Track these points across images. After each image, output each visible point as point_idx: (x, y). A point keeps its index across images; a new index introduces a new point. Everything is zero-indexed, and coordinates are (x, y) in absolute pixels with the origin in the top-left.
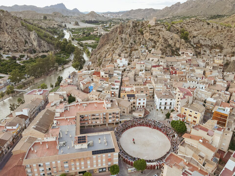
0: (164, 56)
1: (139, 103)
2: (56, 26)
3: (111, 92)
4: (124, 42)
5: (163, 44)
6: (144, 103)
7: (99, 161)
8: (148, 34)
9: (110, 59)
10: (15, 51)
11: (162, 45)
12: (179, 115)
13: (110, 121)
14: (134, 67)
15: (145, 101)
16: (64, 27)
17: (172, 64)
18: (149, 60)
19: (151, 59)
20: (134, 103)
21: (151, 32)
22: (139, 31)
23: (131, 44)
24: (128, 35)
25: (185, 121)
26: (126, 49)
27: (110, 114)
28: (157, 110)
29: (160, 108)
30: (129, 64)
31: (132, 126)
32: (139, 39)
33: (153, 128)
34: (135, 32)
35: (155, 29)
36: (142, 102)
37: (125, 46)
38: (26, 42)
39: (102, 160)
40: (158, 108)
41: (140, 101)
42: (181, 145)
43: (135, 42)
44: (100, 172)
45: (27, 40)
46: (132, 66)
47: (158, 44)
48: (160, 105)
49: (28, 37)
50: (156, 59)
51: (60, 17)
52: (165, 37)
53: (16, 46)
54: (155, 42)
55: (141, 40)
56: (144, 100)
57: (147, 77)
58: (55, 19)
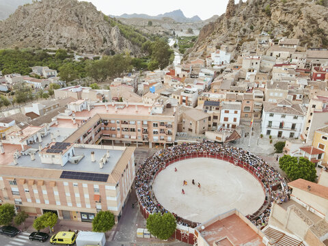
0: (304, 48)
1: (226, 119)
2: (161, 33)
3: (182, 96)
4: (231, 29)
5: (305, 28)
6: (235, 120)
7: (77, 195)
8: (278, 13)
9: (201, 53)
10: (91, 51)
11: (303, 30)
12: (306, 149)
13: (156, 138)
14: (239, 65)
15: (238, 116)
16: (171, 35)
17: (318, 63)
18: (271, 54)
19: (276, 53)
20: (215, 117)
21: (285, 10)
22: (263, 11)
23: (245, 30)
24: (242, 18)
25: (319, 164)
26: (232, 39)
27: (156, 125)
28: (262, 136)
29: (269, 132)
30: (232, 61)
31: (194, 155)
32: (262, 23)
33: (238, 165)
34: (257, 12)
35: (294, 4)
36: (231, 116)
37: (233, 33)
38: (105, 41)
39: (82, 195)
40: (264, 132)
41: (226, 115)
42: (280, 204)
43: (252, 28)
44: (83, 220)
45: (107, 38)
46: (237, 65)
47: (295, 29)
48: (270, 126)
49: (108, 34)
50: (285, 54)
51: (169, 23)
52: (312, 15)
53: (93, 46)
54: (290, 27)
55: (265, 25)
56: (236, 112)
57: (260, 81)
58: (163, 25)
